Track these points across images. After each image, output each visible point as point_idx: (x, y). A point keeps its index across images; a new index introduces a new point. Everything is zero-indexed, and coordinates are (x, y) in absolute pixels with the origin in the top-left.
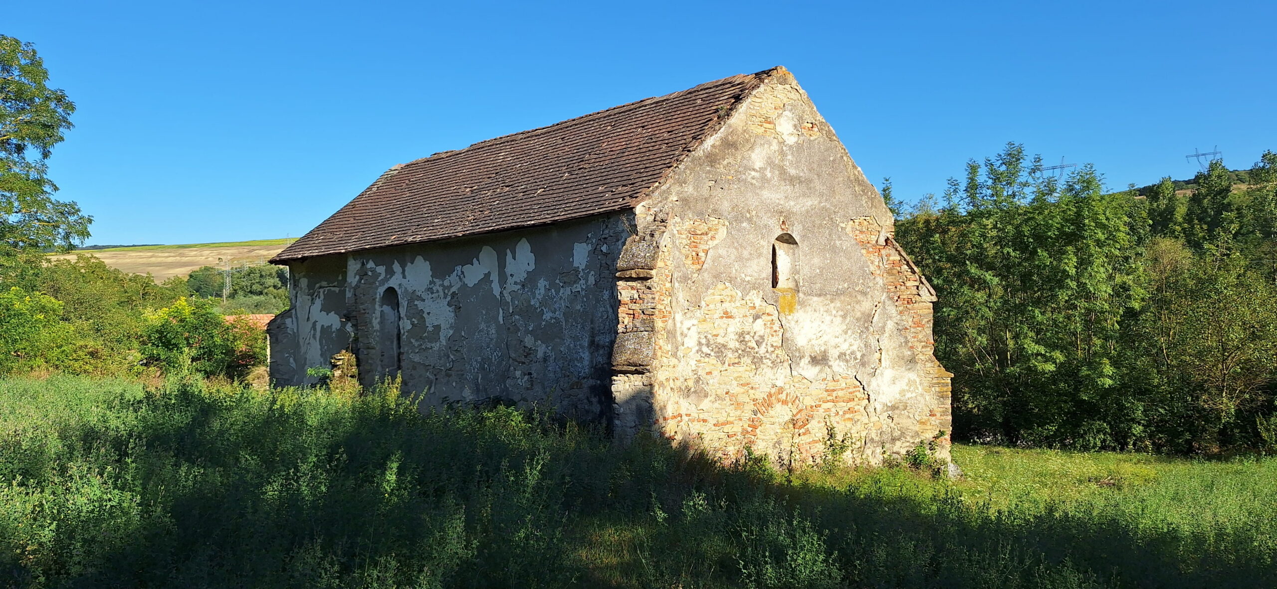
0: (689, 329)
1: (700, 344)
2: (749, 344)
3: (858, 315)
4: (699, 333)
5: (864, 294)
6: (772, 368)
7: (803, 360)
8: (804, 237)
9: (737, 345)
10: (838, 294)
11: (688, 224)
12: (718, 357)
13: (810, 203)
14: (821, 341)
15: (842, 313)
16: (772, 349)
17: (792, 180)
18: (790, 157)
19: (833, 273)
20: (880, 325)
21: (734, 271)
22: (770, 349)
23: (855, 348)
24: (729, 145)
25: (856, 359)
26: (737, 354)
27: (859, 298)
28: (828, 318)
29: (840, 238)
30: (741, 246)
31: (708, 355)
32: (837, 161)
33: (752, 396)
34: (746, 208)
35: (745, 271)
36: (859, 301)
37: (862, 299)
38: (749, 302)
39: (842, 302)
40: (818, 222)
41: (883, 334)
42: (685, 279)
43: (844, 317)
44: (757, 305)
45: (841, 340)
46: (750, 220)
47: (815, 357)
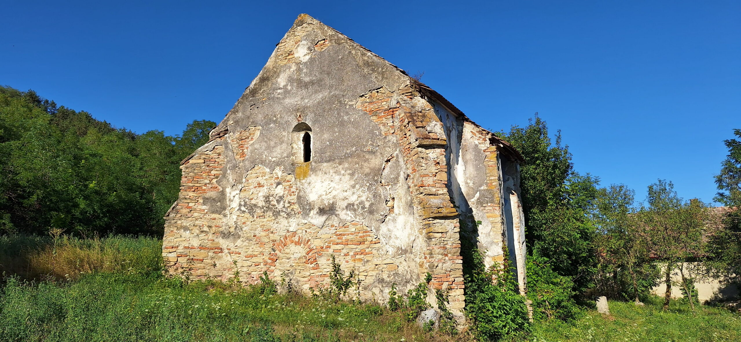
0: (234, 197)
1: (240, 205)
2: (272, 203)
3: (367, 170)
4: (240, 198)
5: (373, 153)
6: (286, 218)
7: (312, 212)
8: (315, 122)
9: (264, 204)
10: (347, 157)
11: (237, 135)
12: (249, 213)
13: (321, 96)
14: (329, 196)
15: (351, 172)
16: (289, 205)
17: (306, 85)
18: (305, 70)
19: (342, 142)
20: (392, 176)
21: (264, 157)
22: (287, 205)
23: (364, 198)
24: (264, 80)
25: (363, 208)
26: (263, 210)
27: (367, 157)
28: (337, 178)
29: (347, 114)
30: (269, 139)
31: (244, 212)
32: (346, 57)
33: (272, 238)
34: (273, 115)
35: (272, 155)
36: (368, 159)
37: (370, 157)
38: (275, 175)
39: (350, 163)
40: (327, 107)
41: (395, 184)
42: (234, 167)
43: (352, 175)
44: (279, 176)
45: (349, 193)
46: (275, 122)
47: (323, 209)
